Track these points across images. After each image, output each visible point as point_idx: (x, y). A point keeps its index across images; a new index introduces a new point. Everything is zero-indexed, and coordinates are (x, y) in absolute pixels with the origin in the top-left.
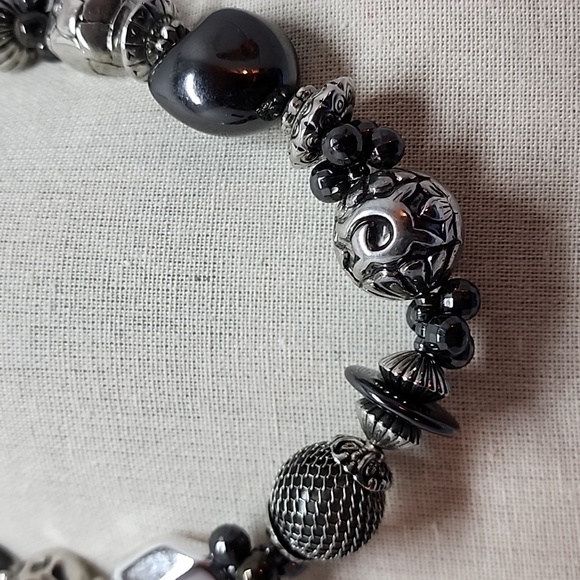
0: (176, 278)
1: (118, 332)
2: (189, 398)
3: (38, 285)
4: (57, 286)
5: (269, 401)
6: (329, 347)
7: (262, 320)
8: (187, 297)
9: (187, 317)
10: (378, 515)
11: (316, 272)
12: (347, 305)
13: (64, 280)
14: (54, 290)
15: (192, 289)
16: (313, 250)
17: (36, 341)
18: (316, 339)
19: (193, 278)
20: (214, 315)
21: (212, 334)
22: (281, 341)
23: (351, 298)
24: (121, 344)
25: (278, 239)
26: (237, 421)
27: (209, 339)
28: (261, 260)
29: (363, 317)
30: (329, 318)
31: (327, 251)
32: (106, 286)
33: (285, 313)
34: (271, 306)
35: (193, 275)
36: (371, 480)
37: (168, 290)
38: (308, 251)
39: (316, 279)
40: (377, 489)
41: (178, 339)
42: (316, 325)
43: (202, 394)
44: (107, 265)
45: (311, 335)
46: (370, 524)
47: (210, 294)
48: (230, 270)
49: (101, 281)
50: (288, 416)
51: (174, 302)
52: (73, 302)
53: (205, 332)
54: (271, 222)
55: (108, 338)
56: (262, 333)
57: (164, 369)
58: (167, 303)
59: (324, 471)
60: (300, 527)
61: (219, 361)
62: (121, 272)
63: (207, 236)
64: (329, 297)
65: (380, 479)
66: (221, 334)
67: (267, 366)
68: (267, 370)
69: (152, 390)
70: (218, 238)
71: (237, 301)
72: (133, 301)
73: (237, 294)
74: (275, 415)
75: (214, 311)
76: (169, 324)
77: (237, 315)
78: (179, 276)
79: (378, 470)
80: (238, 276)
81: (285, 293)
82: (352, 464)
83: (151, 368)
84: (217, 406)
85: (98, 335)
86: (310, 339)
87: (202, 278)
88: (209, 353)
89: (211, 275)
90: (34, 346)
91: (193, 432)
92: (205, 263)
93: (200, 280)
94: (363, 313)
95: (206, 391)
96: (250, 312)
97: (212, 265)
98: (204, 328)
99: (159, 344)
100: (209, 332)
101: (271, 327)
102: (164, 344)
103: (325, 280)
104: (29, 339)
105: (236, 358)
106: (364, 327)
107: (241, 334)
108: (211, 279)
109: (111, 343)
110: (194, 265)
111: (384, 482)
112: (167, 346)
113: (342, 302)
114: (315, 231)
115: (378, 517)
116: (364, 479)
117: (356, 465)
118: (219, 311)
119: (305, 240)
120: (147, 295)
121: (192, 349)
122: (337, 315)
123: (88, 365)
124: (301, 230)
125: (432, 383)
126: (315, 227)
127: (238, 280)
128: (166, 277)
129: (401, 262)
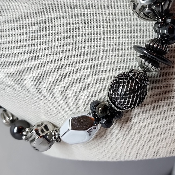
0: (78, 23)
1: (60, 41)
2: (83, 63)
3: (33, 26)
4: (39, 26)
5: (110, 64)
6: (129, 45)
7: (107, 37)
8: (82, 29)
9: (82, 36)
10: (145, 93)
11: (125, 20)
12: (135, 31)
13: (41, 24)
14: (38, 28)
15: (83, 27)
16: (124, 13)
17: (33, 44)
18: (125, 43)
19: (84, 23)
20: (91, 35)
21: (90, 42)
22: (114, 44)
23: (137, 29)
24: (61, 45)
25: (112, 9)
26: (99, 71)
27: (89, 43)
28: (106, 16)
29: (141, 35)
30: (130, 36)
31: (128, 13)
32: (55, 26)
33: (114, 34)
34: (110, 32)
35: (84, 22)
36: (142, 81)
37: (75, 27)
38: (122, 13)
39: (125, 22)
40: (145, 84)
41: (79, 43)
42: (125, 38)
43: (87, 62)
44: (55, 19)
45: (123, 41)
46: (143, 96)
47: (89, 28)
48: (96, 20)
49: (53, 25)
50: (116, 69)
51: (78, 31)
52: (45, 31)
53: (88, 41)
54: (109, 4)
55: (56, 43)
56: (107, 41)
57: (75, 54)
58: (75, 32)
59: (127, 79)
60: (119, 97)
61: (93, 51)
62: (60, 21)
63: (88, 9)
64: (130, 29)
65: (146, 81)
66: (93, 42)
67: (109, 52)
68: (109, 54)
69: (71, 60)
70: (92, 9)
71: (98, 31)
72: (64, 31)
73: (98, 28)
74: (111, 69)
75: (91, 34)
76: (76, 38)
77: (98, 35)
78: (79, 22)
79: (145, 78)
80: (99, 22)
81: (115, 27)
82: (136, 76)
83: (71, 53)
84: (92, 66)
85: (53, 43)
86: (123, 43)
87: (87, 23)
88: (90, 48)
89: (89, 22)
90: (32, 46)
91: (85, 75)
92: (87, 18)
93: (86, 24)
94: (141, 33)
95: (89, 61)
96: (103, 34)
97: (90, 19)
98: (88, 40)
99: (73, 45)
100: (89, 41)
101: (110, 39)
102: (75, 45)
103: (128, 23)
104: (31, 44)
105: (98, 50)
106: (141, 38)
107: (100, 42)
108: (90, 23)
109: (58, 45)
110: (84, 19)
111: (147, 82)
112: (76, 46)
113: (134, 30)
114: (124, 6)
115: (145, 94)
116: (140, 81)
117: (137, 76)
118: (92, 34)
119: (121, 9)
120: (69, 29)
121: (84, 47)
122: (132, 35)
123: (50, 52)
124: (120, 6)
125: (164, 48)
126: (124, 5)
127: (98, 23)
128: (75, 23)
129: (153, 4)
